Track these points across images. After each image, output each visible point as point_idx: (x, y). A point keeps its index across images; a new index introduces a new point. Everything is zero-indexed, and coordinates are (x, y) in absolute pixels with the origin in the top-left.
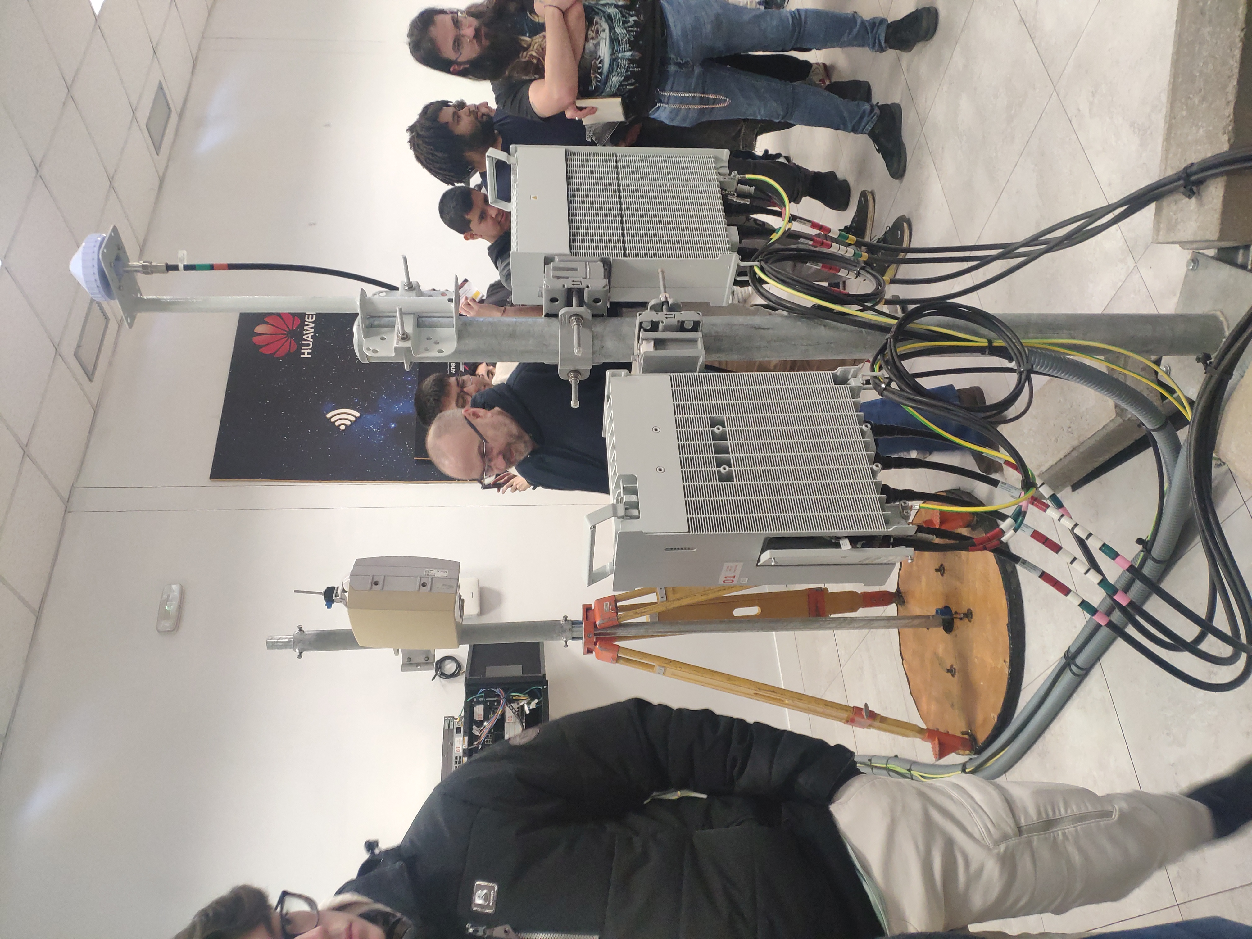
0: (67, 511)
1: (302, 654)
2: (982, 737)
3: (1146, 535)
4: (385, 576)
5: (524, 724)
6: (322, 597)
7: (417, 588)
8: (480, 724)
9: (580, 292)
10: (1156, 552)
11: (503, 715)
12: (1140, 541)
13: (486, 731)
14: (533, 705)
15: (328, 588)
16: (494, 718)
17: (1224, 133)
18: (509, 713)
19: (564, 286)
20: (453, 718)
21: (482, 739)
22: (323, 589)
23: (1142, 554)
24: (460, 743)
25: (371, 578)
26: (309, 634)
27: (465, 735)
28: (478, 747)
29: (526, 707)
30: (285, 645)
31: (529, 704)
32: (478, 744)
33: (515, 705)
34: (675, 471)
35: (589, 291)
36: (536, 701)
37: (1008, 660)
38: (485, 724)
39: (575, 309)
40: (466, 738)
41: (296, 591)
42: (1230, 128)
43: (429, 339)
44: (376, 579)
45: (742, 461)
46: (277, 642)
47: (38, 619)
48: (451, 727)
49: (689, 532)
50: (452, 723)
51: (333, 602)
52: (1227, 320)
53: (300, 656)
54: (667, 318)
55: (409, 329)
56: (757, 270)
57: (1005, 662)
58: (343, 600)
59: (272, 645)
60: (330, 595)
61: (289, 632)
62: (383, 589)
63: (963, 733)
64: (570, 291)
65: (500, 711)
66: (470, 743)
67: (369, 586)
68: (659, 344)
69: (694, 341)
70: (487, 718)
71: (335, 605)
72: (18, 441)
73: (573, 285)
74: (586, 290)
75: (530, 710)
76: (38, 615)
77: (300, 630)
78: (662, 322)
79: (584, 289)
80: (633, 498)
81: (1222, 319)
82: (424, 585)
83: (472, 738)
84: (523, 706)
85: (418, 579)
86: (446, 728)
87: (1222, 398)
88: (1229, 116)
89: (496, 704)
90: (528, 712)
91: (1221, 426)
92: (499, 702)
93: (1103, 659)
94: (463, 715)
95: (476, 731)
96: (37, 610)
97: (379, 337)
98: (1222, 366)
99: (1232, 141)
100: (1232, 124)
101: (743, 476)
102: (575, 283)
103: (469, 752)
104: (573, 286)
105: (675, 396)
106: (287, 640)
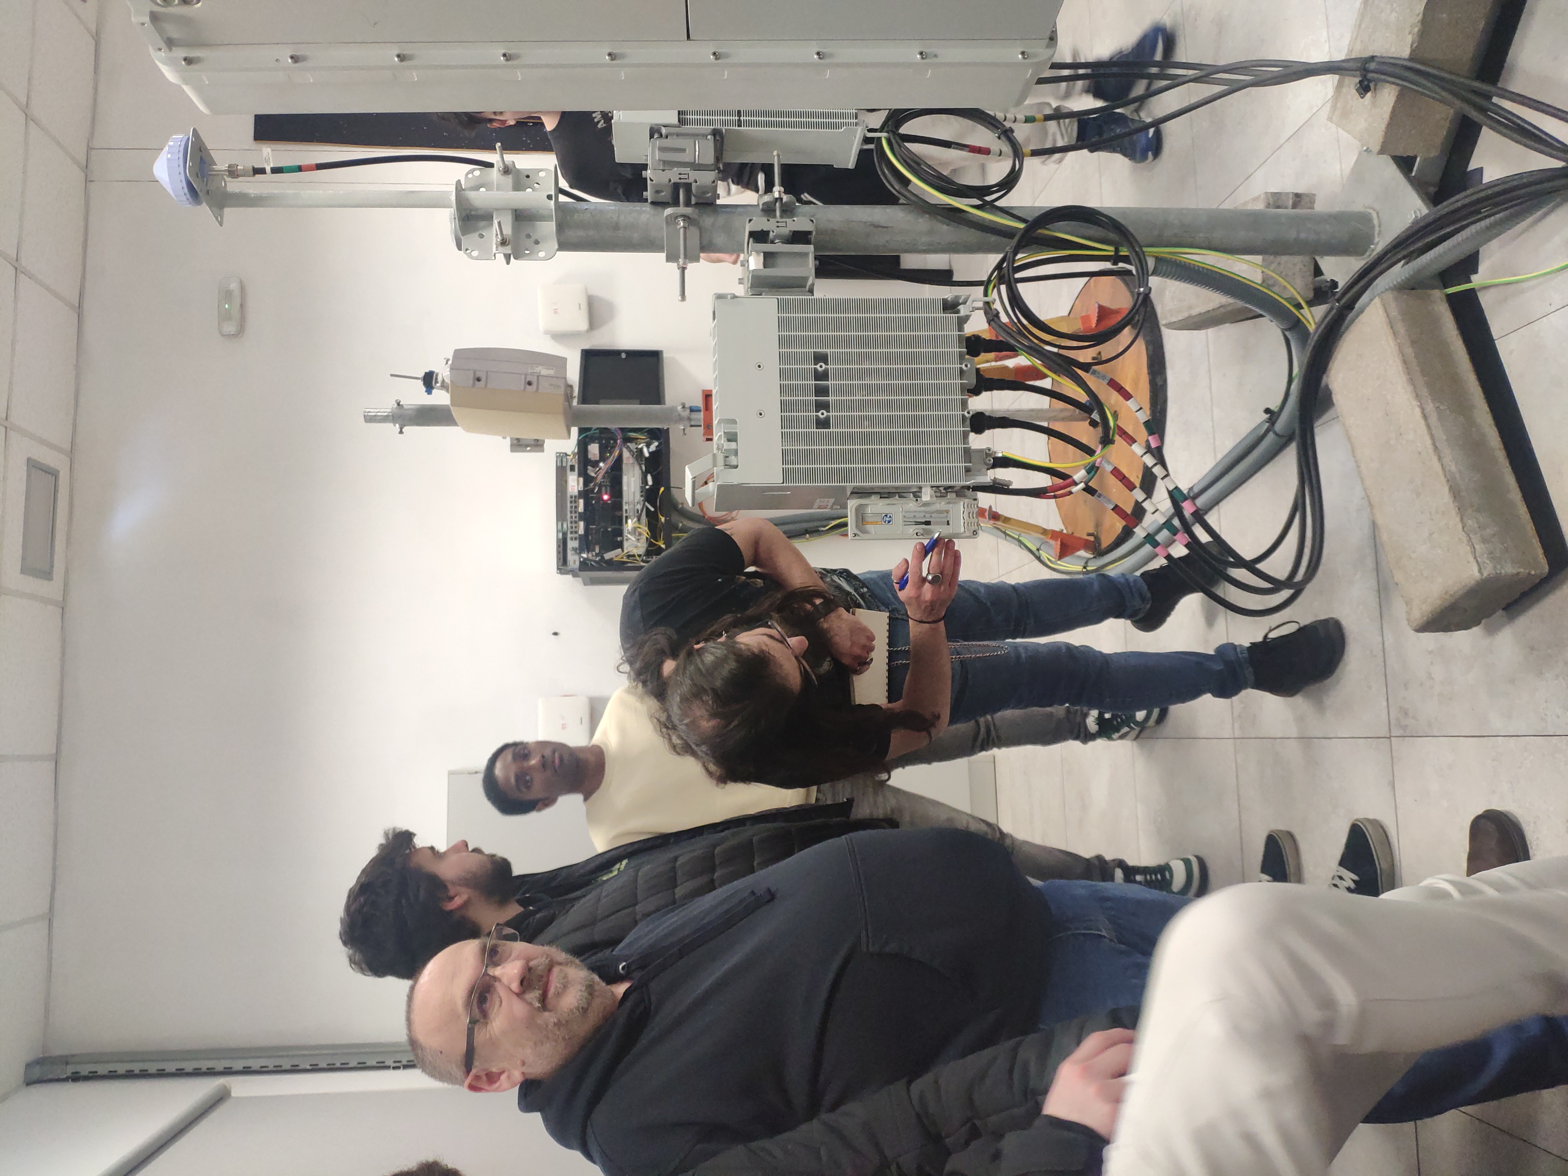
0: (88, 181)
1: (403, 430)
2: (1106, 542)
3: (1274, 406)
4: (487, 372)
5: (644, 468)
6: (421, 383)
7: (522, 388)
8: (595, 464)
9: (688, 186)
10: (1279, 426)
11: (620, 456)
12: (1267, 411)
13: (602, 473)
14: (653, 448)
15: (426, 373)
16: (611, 461)
17: (1410, 33)
18: (626, 454)
19: (670, 181)
20: (566, 455)
21: (599, 480)
22: (421, 375)
23: (1267, 424)
24: (574, 484)
25: (472, 373)
26: (408, 409)
27: (579, 475)
28: (595, 489)
29: (645, 450)
30: (384, 419)
31: (648, 446)
32: (595, 485)
33: (632, 446)
34: (774, 414)
35: (697, 186)
36: (656, 444)
37: (1140, 477)
38: (601, 464)
39: (682, 209)
40: (581, 480)
41: (392, 375)
42: (1416, 29)
43: (529, 236)
44: (478, 374)
45: (841, 406)
46: (375, 416)
47: (80, 317)
48: (564, 465)
49: (783, 483)
50: (564, 460)
51: (432, 388)
52: (1380, 226)
53: (401, 432)
54: (778, 227)
55: (508, 231)
56: (884, 143)
57: (1137, 477)
58: (444, 386)
59: (370, 419)
60: (429, 380)
61: (387, 407)
62: (486, 386)
63: (1089, 535)
64: (676, 187)
65: (617, 453)
66: (586, 484)
67: (471, 382)
68: (769, 258)
69: (806, 255)
70: (603, 458)
71: (434, 391)
72: (16, 101)
73: (680, 179)
74: (694, 185)
75: (650, 453)
76: (79, 310)
77: (398, 404)
78: (773, 232)
79: (691, 184)
80: (733, 445)
81: (1376, 222)
82: (530, 383)
83: (588, 479)
84: (641, 450)
85: (523, 377)
86: (559, 464)
87: (1341, 325)
88: (1418, 15)
89: (612, 442)
90: (647, 454)
91: (1335, 353)
92: (615, 441)
93: (1221, 504)
94: (576, 451)
95: (591, 472)
96: (77, 305)
97: (477, 234)
98: (1343, 301)
99: (1415, 45)
100: (1419, 24)
101: (840, 422)
102: (682, 176)
103: (585, 494)
104: (679, 181)
105: (783, 323)
106: (386, 414)
